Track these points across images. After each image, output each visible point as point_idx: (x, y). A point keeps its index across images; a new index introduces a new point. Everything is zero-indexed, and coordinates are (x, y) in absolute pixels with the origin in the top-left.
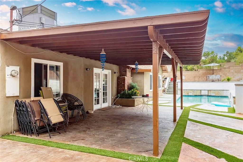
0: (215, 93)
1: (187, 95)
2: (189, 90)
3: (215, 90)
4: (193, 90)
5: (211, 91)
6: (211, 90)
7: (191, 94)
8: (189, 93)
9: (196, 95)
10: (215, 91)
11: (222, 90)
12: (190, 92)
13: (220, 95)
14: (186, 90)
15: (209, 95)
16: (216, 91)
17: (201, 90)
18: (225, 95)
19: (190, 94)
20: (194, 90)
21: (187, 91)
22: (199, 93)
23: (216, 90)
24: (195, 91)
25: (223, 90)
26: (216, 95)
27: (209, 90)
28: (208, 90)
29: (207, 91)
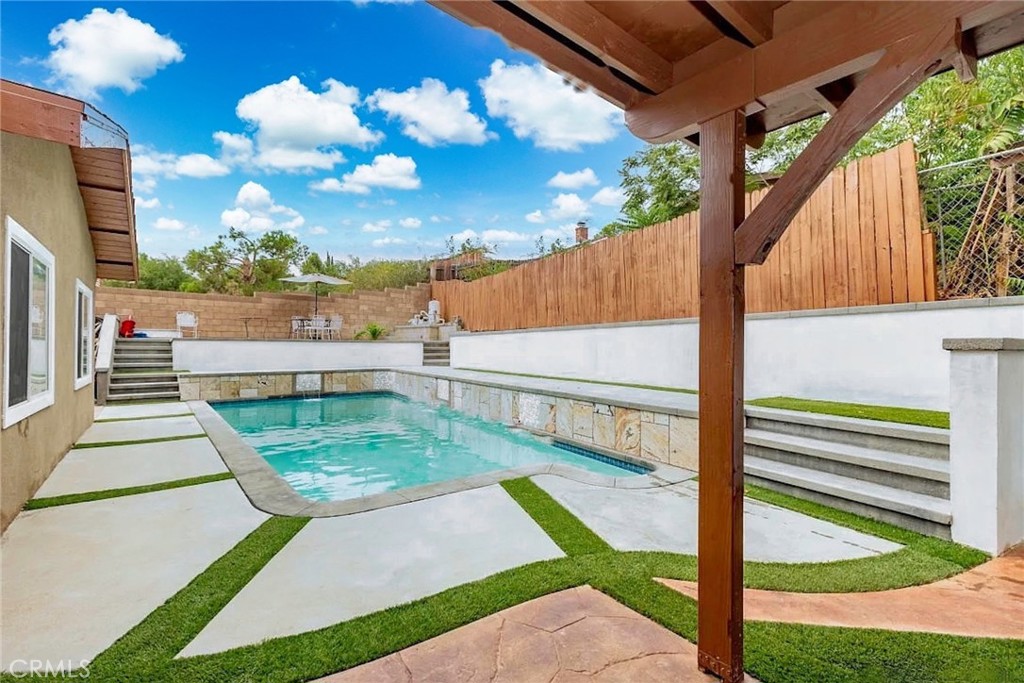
0: (347, 383)
1: (232, 398)
2: (238, 375)
3: (345, 372)
4: (261, 374)
5: (334, 375)
6: (332, 372)
7: (252, 393)
8: (241, 391)
9: (272, 394)
10: (348, 374)
11: (368, 371)
12: (247, 384)
13: (363, 389)
14: (226, 378)
15: (327, 390)
16: (351, 374)
17: (295, 374)
18: (377, 388)
19: (245, 394)
20: (267, 374)
21: (232, 379)
22: (285, 388)
23: (349, 371)
24: (270, 377)
25: (373, 370)
26: (351, 391)
27: (327, 372)
28: (323, 373)
29: (319, 375)
